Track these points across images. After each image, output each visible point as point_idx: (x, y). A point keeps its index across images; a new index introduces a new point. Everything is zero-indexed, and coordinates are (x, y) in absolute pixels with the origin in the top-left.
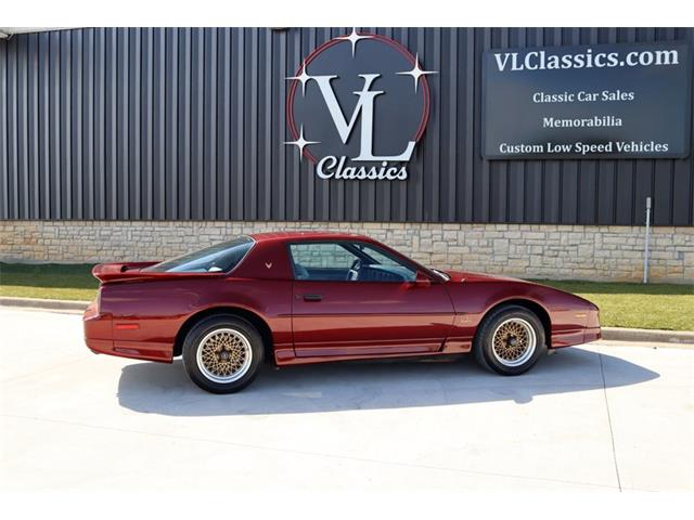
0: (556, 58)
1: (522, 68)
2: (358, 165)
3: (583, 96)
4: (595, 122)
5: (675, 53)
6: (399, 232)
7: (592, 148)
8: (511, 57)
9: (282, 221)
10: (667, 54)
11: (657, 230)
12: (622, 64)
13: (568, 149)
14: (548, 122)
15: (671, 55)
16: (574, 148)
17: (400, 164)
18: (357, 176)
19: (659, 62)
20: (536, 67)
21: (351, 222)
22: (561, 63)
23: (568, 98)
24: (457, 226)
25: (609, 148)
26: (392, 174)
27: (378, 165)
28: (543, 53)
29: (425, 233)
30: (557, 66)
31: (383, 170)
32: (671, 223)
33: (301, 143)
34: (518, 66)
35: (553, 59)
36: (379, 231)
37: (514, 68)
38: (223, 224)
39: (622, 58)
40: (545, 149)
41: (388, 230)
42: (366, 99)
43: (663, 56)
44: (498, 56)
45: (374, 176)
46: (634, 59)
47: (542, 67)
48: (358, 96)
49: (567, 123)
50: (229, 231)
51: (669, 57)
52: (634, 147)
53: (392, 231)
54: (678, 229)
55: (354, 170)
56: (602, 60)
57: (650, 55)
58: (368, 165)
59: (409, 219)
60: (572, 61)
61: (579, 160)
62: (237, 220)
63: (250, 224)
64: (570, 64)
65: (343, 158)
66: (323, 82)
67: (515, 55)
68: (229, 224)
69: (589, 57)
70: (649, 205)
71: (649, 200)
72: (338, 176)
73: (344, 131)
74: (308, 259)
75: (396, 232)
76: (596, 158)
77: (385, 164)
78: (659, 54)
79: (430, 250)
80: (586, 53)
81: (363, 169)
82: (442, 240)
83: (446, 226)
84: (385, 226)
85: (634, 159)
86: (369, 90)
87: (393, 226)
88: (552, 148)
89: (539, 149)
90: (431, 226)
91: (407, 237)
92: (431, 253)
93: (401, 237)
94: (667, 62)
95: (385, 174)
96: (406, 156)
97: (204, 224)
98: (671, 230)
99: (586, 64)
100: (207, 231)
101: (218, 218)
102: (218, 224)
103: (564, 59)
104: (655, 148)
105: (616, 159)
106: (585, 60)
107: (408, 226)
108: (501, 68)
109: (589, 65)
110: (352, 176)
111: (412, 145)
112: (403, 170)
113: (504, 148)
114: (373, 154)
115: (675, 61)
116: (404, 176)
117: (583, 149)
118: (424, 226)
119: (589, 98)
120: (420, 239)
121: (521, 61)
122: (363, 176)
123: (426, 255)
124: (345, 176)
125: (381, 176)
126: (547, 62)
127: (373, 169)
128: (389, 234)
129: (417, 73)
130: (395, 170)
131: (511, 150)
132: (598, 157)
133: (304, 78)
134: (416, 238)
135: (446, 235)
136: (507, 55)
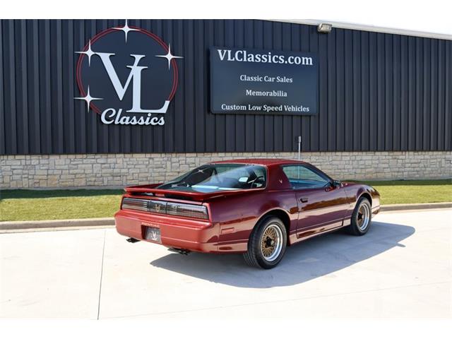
0: (252, 55)
1: (233, 60)
2: (131, 115)
3: (267, 79)
4: (273, 94)
5: (311, 59)
6: (157, 159)
7: (272, 108)
8: (227, 52)
9: (73, 154)
10: (307, 59)
11: (303, 154)
12: (286, 62)
13: (259, 108)
14: (249, 92)
15: (309, 60)
16: (263, 108)
17: (159, 115)
18: (131, 122)
19: (303, 63)
20: (241, 60)
21: (124, 153)
22: (255, 58)
23: (259, 79)
24: (194, 155)
25: (280, 109)
26: (155, 121)
27: (145, 115)
28: (245, 52)
29: (174, 159)
30: (253, 60)
31: (148, 119)
32: (310, 151)
33: (89, 99)
34: (232, 58)
35: (251, 56)
36: (144, 159)
37: (229, 59)
38: (23, 157)
39: (286, 59)
40: (247, 108)
41: (150, 158)
42: (136, 72)
43: (305, 60)
44: (220, 51)
45: (142, 123)
46: (292, 60)
47: (245, 60)
48: (131, 69)
49: (259, 93)
50: (28, 162)
51: (308, 61)
52: (293, 109)
53: (153, 159)
54: (314, 153)
55: (128, 118)
56: (276, 59)
57: (300, 59)
58: (138, 115)
59: (164, 151)
60: (261, 58)
61: (264, 115)
62: (35, 154)
63: (47, 157)
64: (260, 60)
65: (120, 110)
66: (105, 57)
67: (229, 52)
68: (28, 157)
69: (270, 56)
70: (300, 141)
71: (300, 138)
72: (116, 122)
73: (121, 92)
74: (94, 179)
75: (155, 159)
76: (272, 114)
77: (149, 115)
78: (303, 58)
79: (178, 170)
80: (268, 54)
81: (134, 118)
82: (186, 164)
83: (188, 155)
84: (148, 155)
85: (292, 115)
86: (138, 65)
87: (153, 155)
88: (251, 108)
89: (244, 108)
90: (178, 155)
91: (163, 163)
92: (179, 172)
93: (159, 163)
94: (307, 63)
95: (150, 121)
96: (164, 110)
97: (5, 157)
98: (309, 154)
99: (268, 60)
100: (8, 163)
101: (18, 153)
102: (17, 157)
103: (256, 56)
104: (303, 109)
105: (283, 115)
106: (268, 58)
107: (163, 155)
108: (222, 59)
109: (270, 61)
110: (127, 123)
111: (167, 103)
112: (162, 119)
113: (224, 107)
114: (142, 108)
115: (311, 64)
116: (163, 123)
117: (268, 109)
118: (174, 155)
119: (270, 80)
120: (172, 163)
121: (233, 56)
122: (135, 123)
123: (175, 174)
124: (122, 122)
125: (147, 123)
126: (247, 57)
127: (142, 118)
128: (151, 161)
129: (169, 57)
130: (157, 119)
131: (228, 108)
132: (275, 113)
133: (90, 53)
134: (169, 163)
135: (188, 160)
136: (225, 51)
